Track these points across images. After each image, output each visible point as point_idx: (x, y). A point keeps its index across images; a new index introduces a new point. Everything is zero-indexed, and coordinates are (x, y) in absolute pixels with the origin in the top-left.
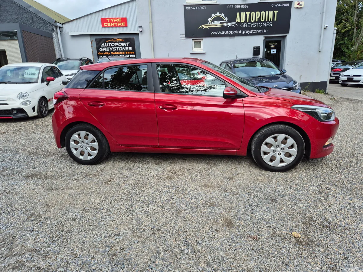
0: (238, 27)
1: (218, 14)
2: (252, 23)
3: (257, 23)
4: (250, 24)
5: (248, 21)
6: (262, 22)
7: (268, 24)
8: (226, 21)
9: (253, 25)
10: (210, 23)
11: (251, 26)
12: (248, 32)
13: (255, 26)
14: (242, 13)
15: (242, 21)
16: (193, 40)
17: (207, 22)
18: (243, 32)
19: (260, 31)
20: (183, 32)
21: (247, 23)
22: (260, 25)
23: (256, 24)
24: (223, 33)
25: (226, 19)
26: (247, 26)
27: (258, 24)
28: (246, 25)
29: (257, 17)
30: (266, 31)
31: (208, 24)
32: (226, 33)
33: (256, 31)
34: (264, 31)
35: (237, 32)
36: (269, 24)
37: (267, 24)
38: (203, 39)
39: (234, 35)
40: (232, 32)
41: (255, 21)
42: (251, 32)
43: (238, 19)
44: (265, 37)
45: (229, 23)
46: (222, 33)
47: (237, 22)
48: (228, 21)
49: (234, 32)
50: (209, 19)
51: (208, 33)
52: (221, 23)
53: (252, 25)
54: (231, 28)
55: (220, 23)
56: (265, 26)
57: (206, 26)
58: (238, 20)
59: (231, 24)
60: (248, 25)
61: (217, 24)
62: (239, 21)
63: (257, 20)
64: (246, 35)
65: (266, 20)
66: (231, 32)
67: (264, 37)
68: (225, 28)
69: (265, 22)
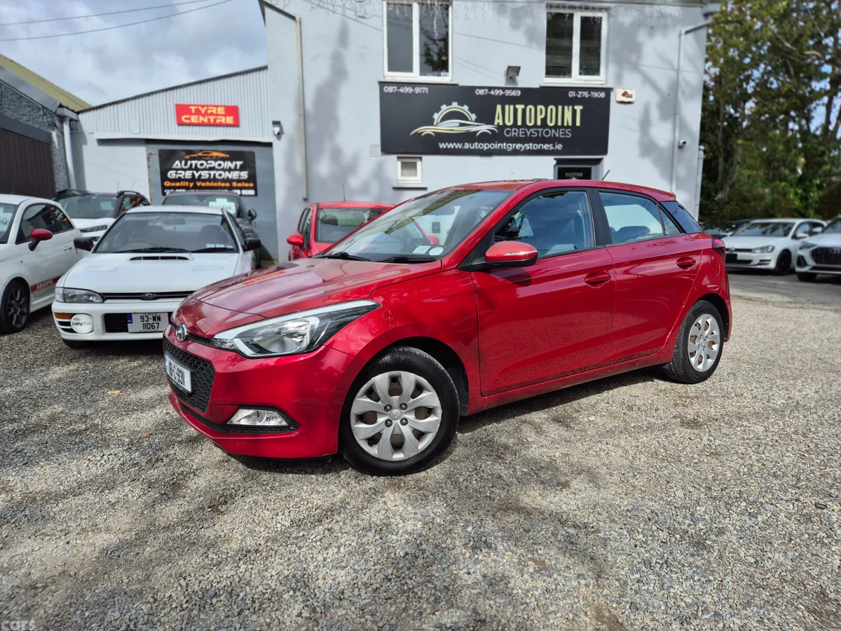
0: (499, 135)
1: (455, 104)
2: (529, 128)
3: (540, 130)
4: (525, 131)
5: (519, 123)
6: (551, 128)
7: (562, 131)
8: (473, 120)
9: (531, 133)
10: (437, 123)
11: (526, 134)
12: (521, 148)
13: (534, 134)
14: (507, 107)
15: (508, 124)
16: (398, 158)
17: (430, 122)
18: (509, 146)
19: (546, 147)
20: (377, 140)
21: (519, 127)
22: (547, 133)
23: (538, 132)
24: (467, 146)
25: (474, 117)
26: (518, 134)
27: (542, 131)
28: (515, 131)
29: (539, 118)
30: (559, 147)
31: (432, 124)
32: (472, 146)
33: (539, 146)
34: (554, 146)
35: (496, 146)
36: (564, 131)
37: (561, 133)
38: (421, 158)
39: (489, 153)
40: (487, 146)
41: (535, 126)
42: (529, 146)
43: (498, 118)
44: (559, 162)
45: (478, 125)
46: (463, 146)
47: (496, 123)
48: (476, 121)
49: (490, 146)
50: (436, 116)
51: (432, 146)
52: (462, 125)
53: (528, 133)
54: (484, 138)
55: (458, 124)
56: (557, 135)
57: (427, 130)
58: (498, 121)
59: (484, 128)
60: (521, 133)
61: (452, 126)
62: (501, 124)
63: (539, 123)
64: (515, 153)
65: (559, 124)
66: (485, 146)
67: (555, 159)
68: (470, 137)
69: (556, 127)
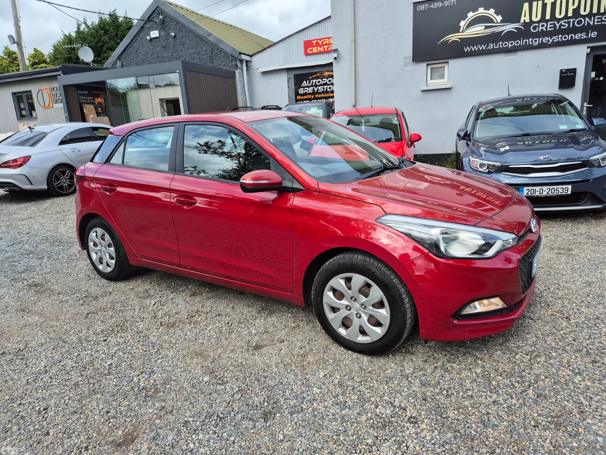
0: (525, 32)
2: (559, 20)
3: (572, 20)
4: (554, 24)
5: (548, 17)
6: (584, 17)
7: (598, 18)
8: (499, 21)
9: (561, 25)
10: (463, 30)
11: (555, 26)
12: (549, 41)
13: (565, 26)
14: (535, 3)
15: (534, 19)
16: (428, 65)
17: (457, 30)
18: (536, 41)
19: (577, 37)
20: (409, 52)
21: (547, 21)
22: (580, 22)
23: (569, 23)
24: (491, 46)
25: (499, 18)
26: (546, 28)
27: (574, 22)
28: (543, 26)
29: (571, 8)
30: (594, 34)
31: (459, 32)
32: (496, 46)
33: (569, 37)
34: (587, 35)
35: (521, 42)
36: (601, 18)
37: (596, 20)
38: (448, 62)
39: (514, 50)
40: (512, 44)
41: (566, 17)
42: (556, 39)
43: (525, 16)
44: (592, 48)
45: (503, 26)
46: (487, 46)
47: (522, 21)
48: (502, 21)
49: (515, 43)
50: (462, 24)
51: (459, 51)
52: (487, 27)
53: (558, 26)
54: (510, 36)
55: (484, 27)
56: (592, 23)
57: (454, 37)
58: (525, 18)
59: (510, 27)
60: (549, 26)
61: (478, 30)
62: (528, 20)
63: (570, 14)
64: (543, 46)
65: (595, 11)
66: (509, 44)
67: (588, 47)
68: (495, 37)
69: (591, 15)
